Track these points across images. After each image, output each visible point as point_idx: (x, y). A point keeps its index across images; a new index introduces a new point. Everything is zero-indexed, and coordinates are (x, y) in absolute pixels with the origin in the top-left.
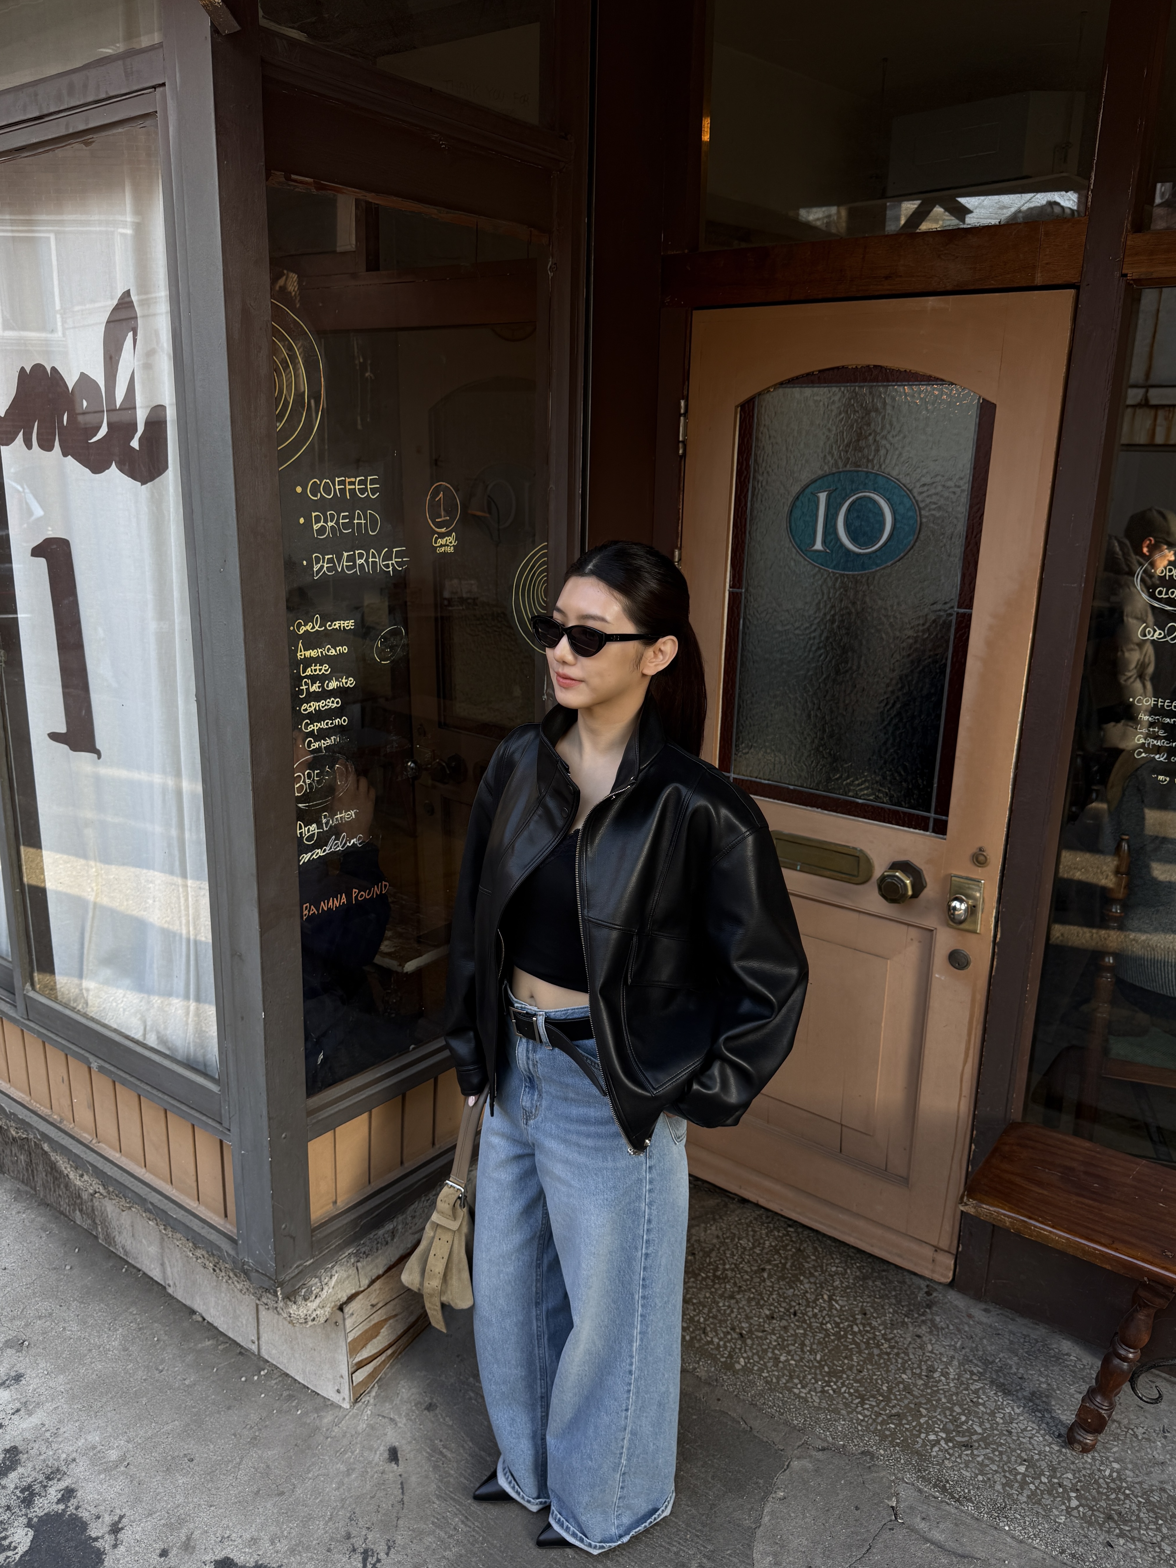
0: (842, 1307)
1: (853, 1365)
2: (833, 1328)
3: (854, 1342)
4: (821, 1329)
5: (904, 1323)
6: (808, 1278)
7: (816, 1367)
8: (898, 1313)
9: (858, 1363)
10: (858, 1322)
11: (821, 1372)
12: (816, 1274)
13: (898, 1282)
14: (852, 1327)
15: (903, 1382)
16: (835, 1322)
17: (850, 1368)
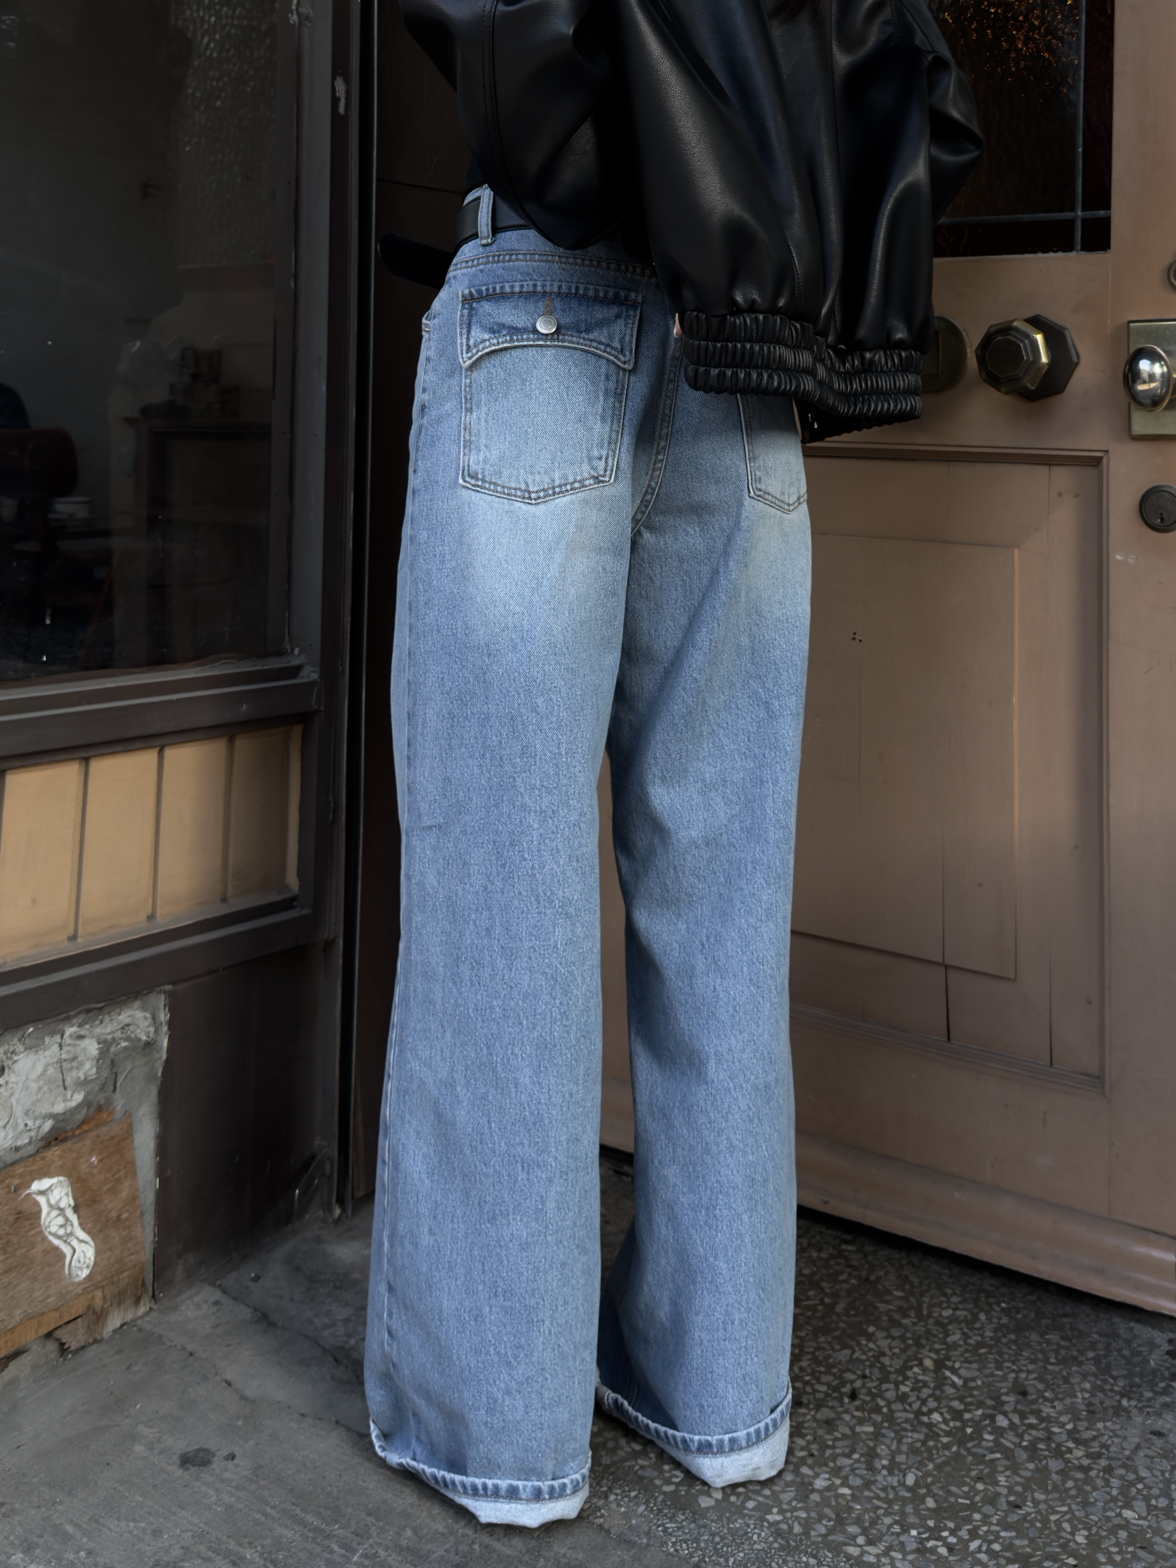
0: (966, 1381)
1: (998, 1495)
2: (945, 1421)
3: (998, 1446)
4: (916, 1423)
5: (1118, 1410)
6: (887, 1329)
7: (904, 1500)
8: (1103, 1391)
9: (1011, 1491)
10: (1007, 1408)
11: (917, 1511)
12: (905, 1321)
13: (1100, 1334)
14: (993, 1418)
15: (1126, 1525)
16: (951, 1410)
17: (992, 1500)
